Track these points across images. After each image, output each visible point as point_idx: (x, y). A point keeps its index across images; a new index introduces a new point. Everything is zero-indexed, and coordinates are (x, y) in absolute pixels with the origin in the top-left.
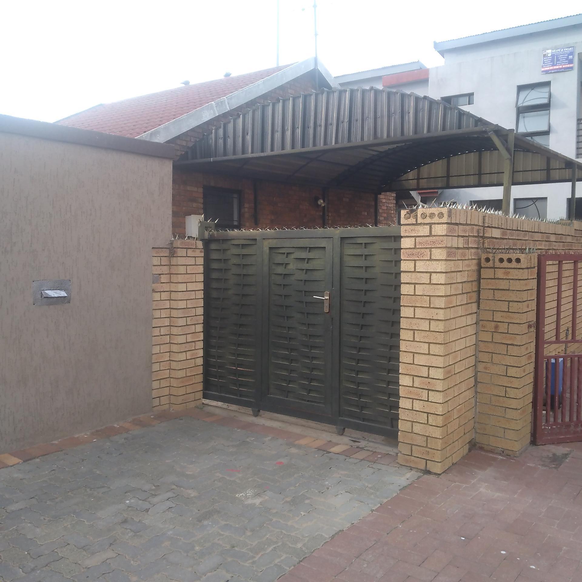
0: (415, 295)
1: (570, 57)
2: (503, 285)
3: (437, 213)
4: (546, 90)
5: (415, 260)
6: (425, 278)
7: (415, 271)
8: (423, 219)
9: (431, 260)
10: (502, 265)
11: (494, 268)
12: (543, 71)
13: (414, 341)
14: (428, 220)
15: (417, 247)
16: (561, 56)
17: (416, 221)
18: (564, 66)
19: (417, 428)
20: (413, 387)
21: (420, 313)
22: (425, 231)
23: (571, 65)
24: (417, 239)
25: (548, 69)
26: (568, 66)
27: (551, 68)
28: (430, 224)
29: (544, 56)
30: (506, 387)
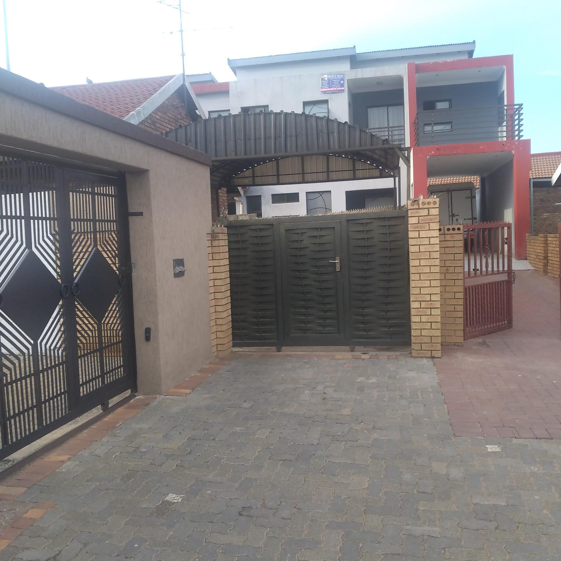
0: (420, 252)
1: (341, 82)
2: (450, 244)
3: (432, 202)
4: (325, 106)
5: (419, 231)
6: (426, 241)
7: (419, 237)
8: (423, 205)
9: (429, 230)
10: (449, 232)
11: (444, 234)
12: (322, 92)
13: (420, 280)
14: (426, 206)
15: (420, 222)
16: (335, 80)
17: (419, 207)
18: (337, 89)
19: (424, 333)
20: (420, 308)
21: (423, 263)
22: (425, 213)
23: (343, 88)
24: (420, 217)
25: (326, 90)
26: (341, 88)
27: (328, 89)
28: (428, 209)
29: (322, 79)
30: (455, 305)
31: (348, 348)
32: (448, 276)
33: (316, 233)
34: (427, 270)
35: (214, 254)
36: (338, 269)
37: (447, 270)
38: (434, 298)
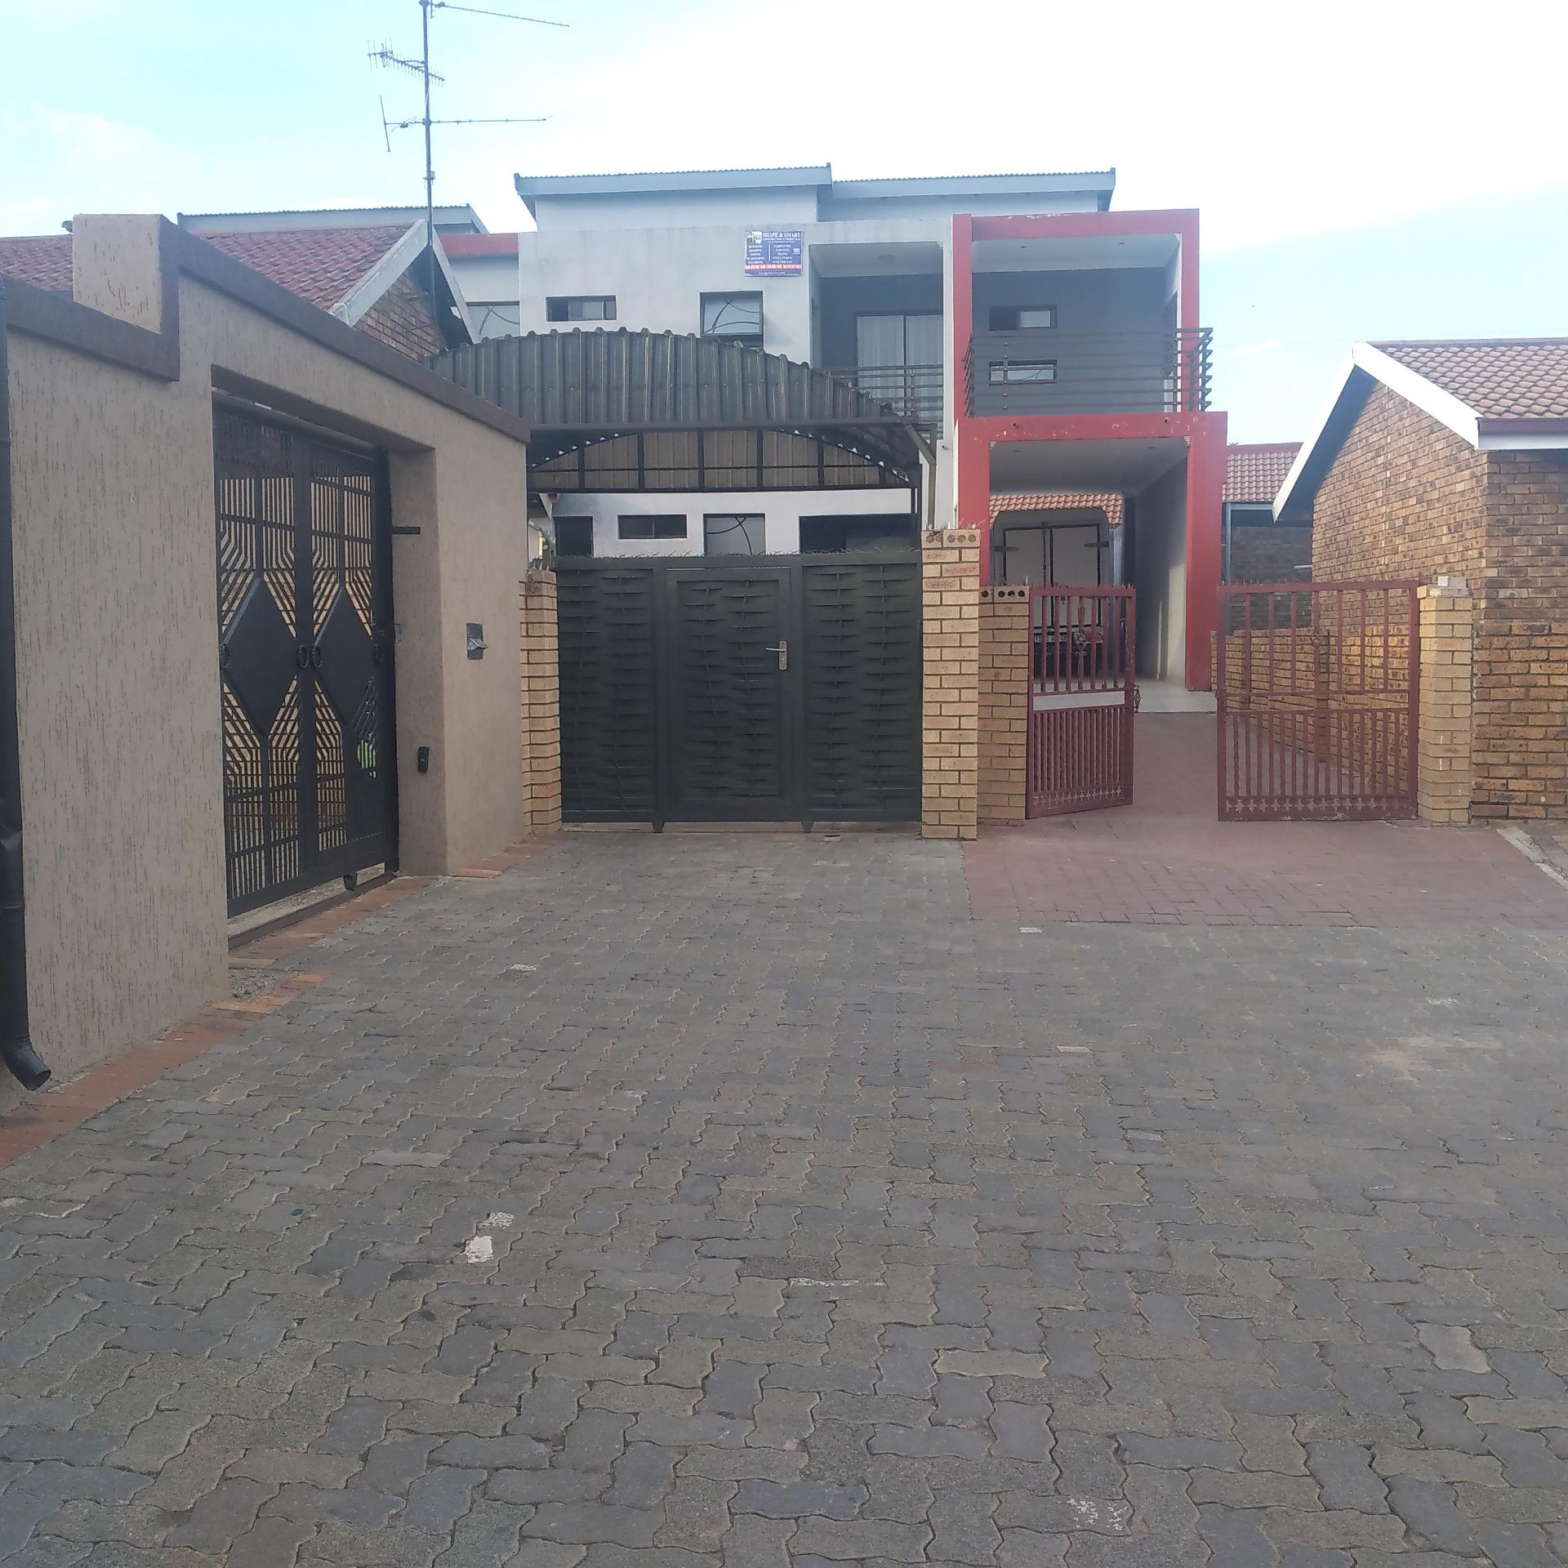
0: (941, 633)
1: (795, 249)
2: (1006, 623)
3: (967, 536)
4: (755, 307)
5: (941, 592)
6: (954, 613)
7: (941, 605)
8: (951, 542)
9: (961, 590)
10: (1003, 600)
11: (994, 603)
12: (746, 271)
13: (941, 688)
14: (956, 544)
15: (944, 575)
16: (779, 246)
17: (942, 544)
18: (785, 267)
19: (946, 791)
20: (940, 743)
21: (948, 654)
22: (953, 556)
23: (798, 267)
24: (944, 566)
25: (757, 267)
26: (793, 267)
27: (763, 267)
28: (960, 549)
29: (749, 241)
30: (1010, 744)
31: (798, 825)
32: (998, 687)
33: (740, 592)
34: (954, 668)
35: (530, 625)
36: (783, 666)
37: (997, 674)
38: (965, 723)
